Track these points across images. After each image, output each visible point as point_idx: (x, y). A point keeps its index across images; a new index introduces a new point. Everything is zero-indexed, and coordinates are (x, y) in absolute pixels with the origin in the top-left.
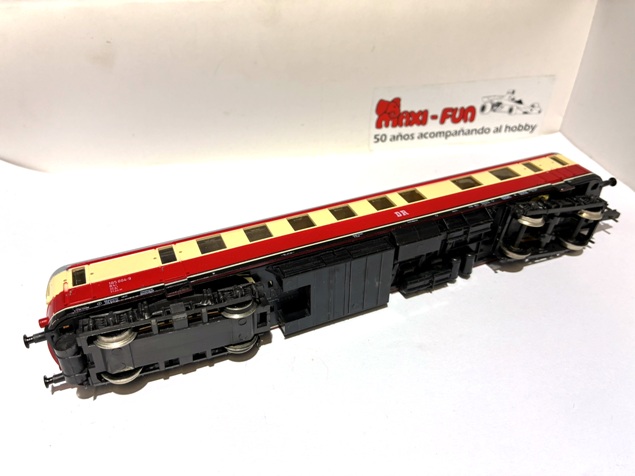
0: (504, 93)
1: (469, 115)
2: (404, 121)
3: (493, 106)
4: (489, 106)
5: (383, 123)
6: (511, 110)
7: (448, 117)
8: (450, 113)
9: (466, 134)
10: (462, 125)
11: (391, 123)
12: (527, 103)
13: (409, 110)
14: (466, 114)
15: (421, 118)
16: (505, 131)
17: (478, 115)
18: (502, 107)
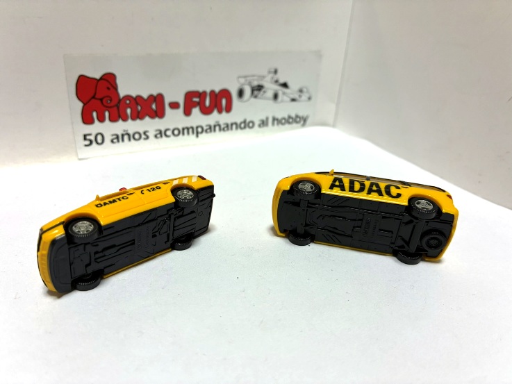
0: (265, 73)
1: (224, 102)
2: (129, 111)
3: (253, 90)
4: (248, 90)
5: (95, 114)
6: (276, 96)
7: (195, 106)
8: (196, 100)
9: (224, 129)
10: (215, 117)
11: (107, 114)
12: (294, 86)
13: (134, 94)
14: (218, 101)
15: (154, 106)
16: (273, 124)
17: (236, 102)
18: (265, 92)
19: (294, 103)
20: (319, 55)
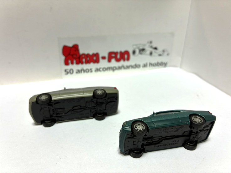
0: (146, 43)
1: (126, 56)
2: (84, 60)
3: (140, 50)
4: (137, 51)
5: (70, 61)
6: (151, 54)
7: (113, 57)
8: (113, 55)
9: (125, 68)
10: (122, 63)
11: (75, 61)
12: (160, 49)
13: (86, 53)
14: (124, 56)
15: (95, 58)
16: (149, 66)
17: (132, 56)
18: (146, 52)
19: (160, 57)
20: (172, 34)
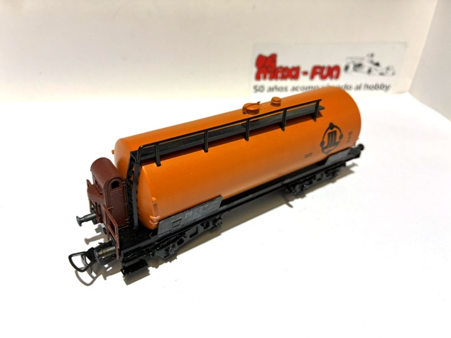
1: (335, 73)
2: (280, 75)
3: (355, 66)
4: (351, 67)
6: (369, 71)
7: (317, 74)
8: (318, 71)
10: (328, 82)
11: (268, 76)
12: (383, 65)
13: (284, 65)
16: (364, 88)
17: (343, 73)
18: (362, 68)
19: (382, 77)
